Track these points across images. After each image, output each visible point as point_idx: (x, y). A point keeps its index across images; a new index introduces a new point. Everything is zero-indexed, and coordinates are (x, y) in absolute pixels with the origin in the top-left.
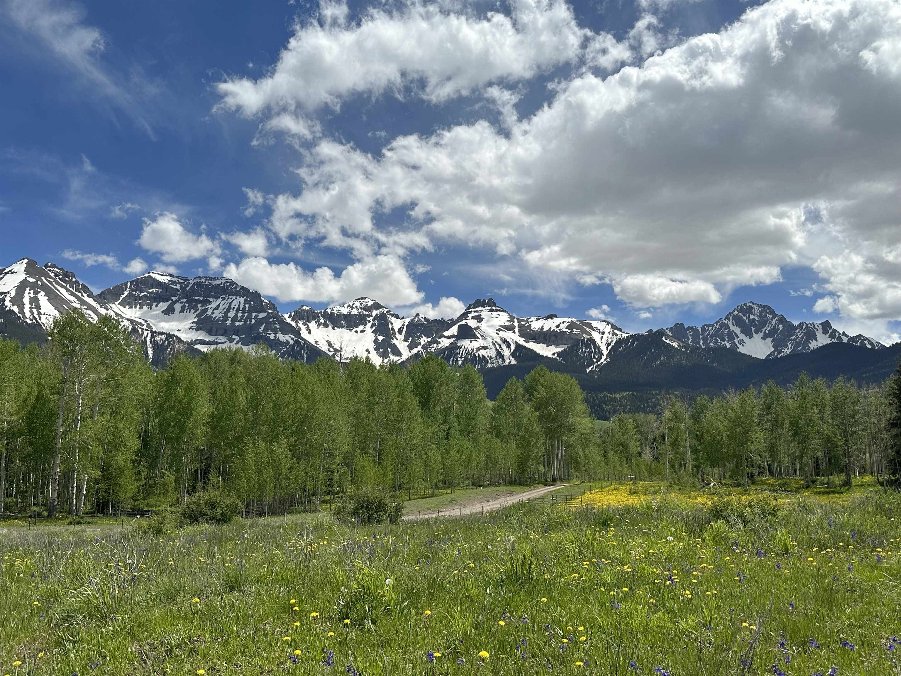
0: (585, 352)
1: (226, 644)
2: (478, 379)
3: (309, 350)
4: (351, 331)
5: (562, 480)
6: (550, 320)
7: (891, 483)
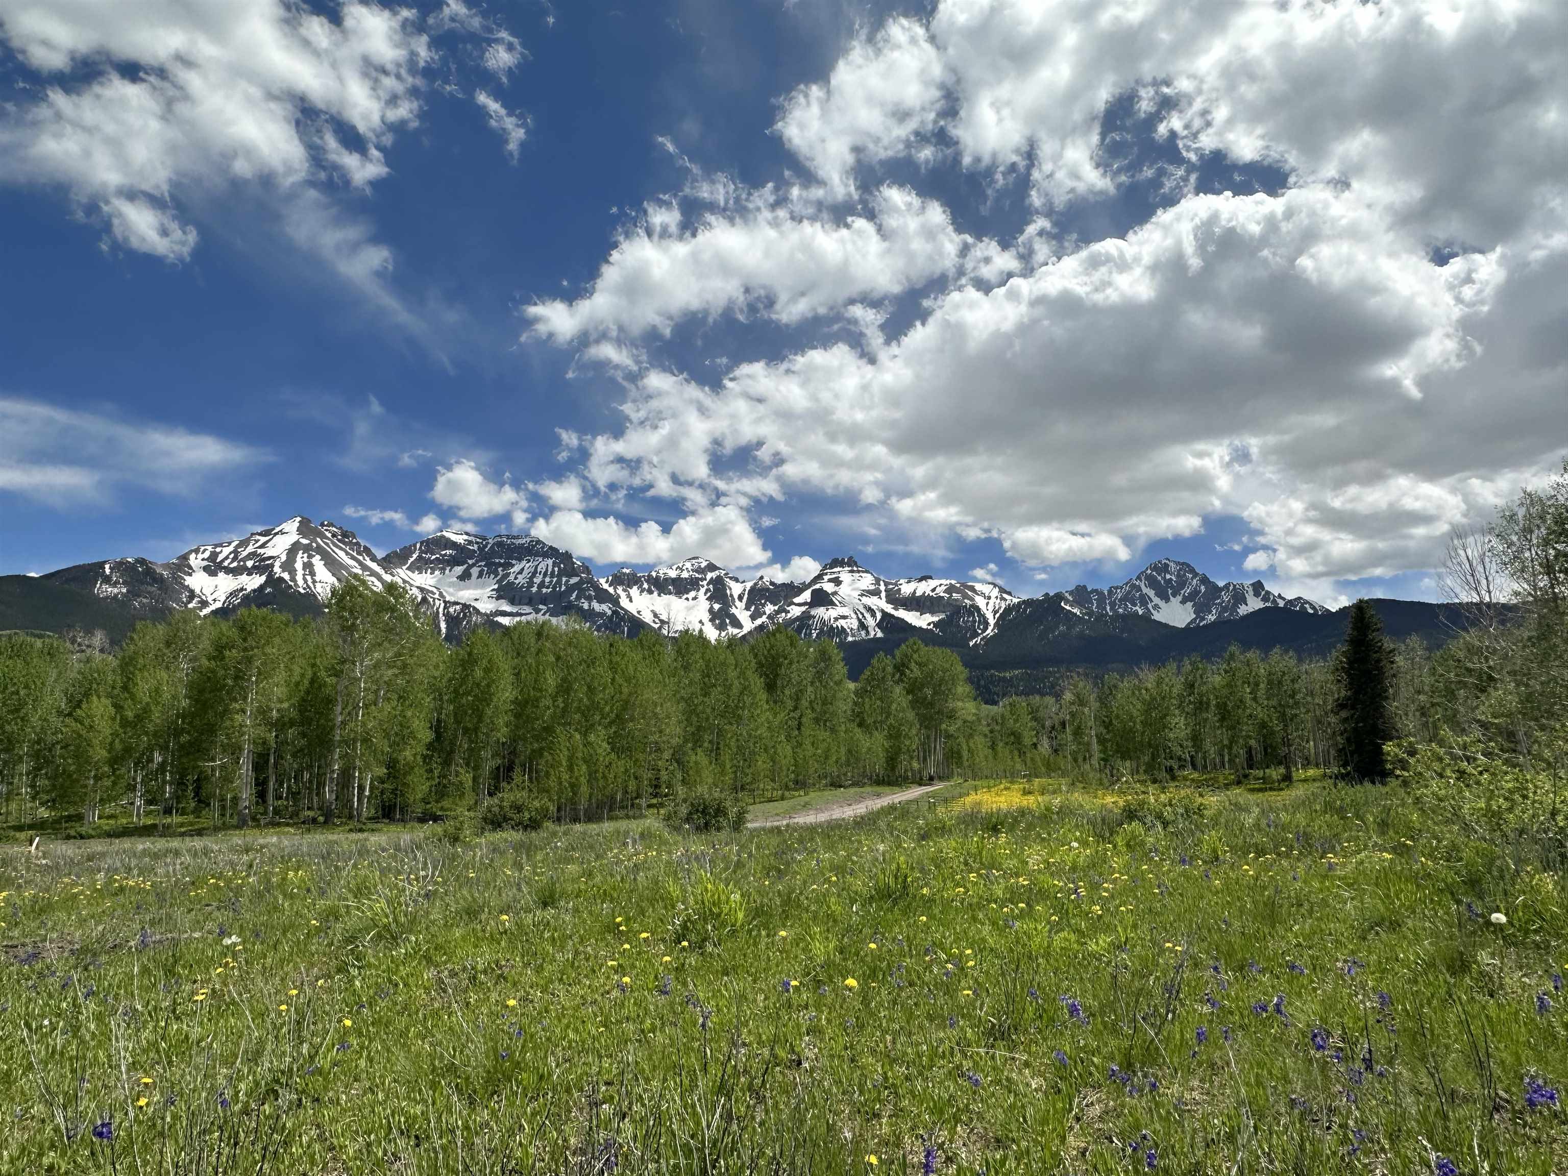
0: (967, 621)
1: (539, 970)
2: (837, 655)
3: (630, 622)
4: (681, 598)
5: (941, 779)
6: (924, 582)
7: (1343, 777)
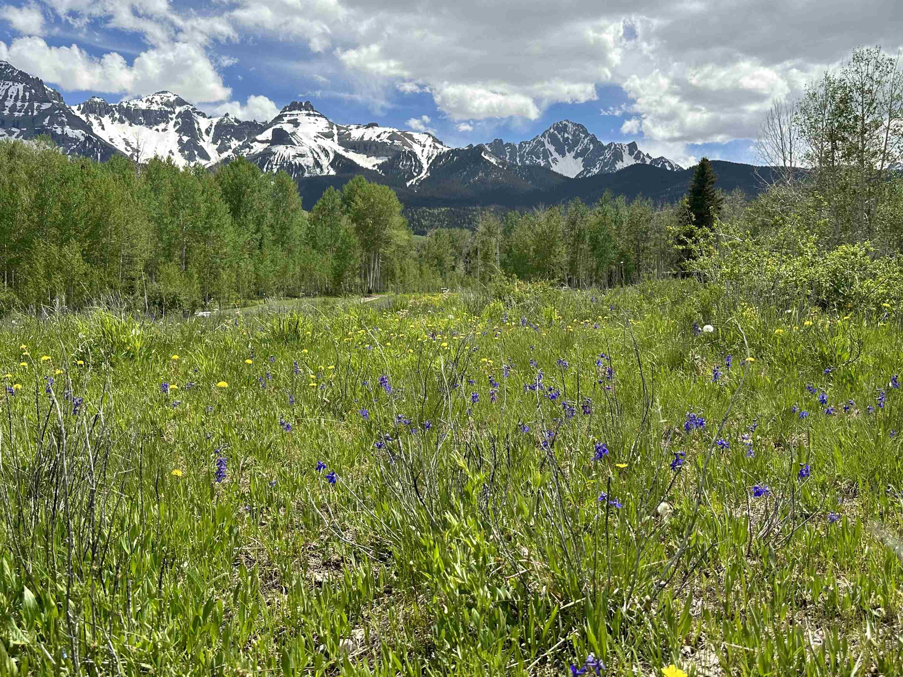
0: (406, 165)
2: (292, 185)
3: (103, 148)
4: (151, 128)
5: (377, 292)
6: (371, 128)
